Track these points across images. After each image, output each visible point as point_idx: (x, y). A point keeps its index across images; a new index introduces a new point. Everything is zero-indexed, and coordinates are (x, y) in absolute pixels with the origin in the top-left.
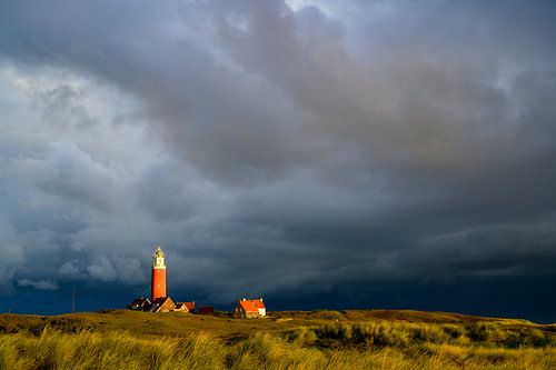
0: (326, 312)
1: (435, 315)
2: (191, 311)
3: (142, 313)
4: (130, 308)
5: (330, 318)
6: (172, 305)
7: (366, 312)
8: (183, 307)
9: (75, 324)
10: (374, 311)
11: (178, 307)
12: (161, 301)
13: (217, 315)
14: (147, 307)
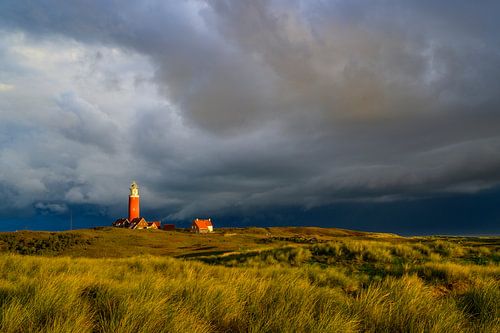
0: (255, 229)
1: (331, 231)
2: (159, 228)
3: (124, 229)
4: (114, 225)
5: (258, 233)
6: (146, 224)
7: (284, 229)
8: (153, 225)
9: (77, 238)
10: (289, 228)
11: (150, 225)
12: (137, 221)
13: (179, 230)
14: (127, 225)
